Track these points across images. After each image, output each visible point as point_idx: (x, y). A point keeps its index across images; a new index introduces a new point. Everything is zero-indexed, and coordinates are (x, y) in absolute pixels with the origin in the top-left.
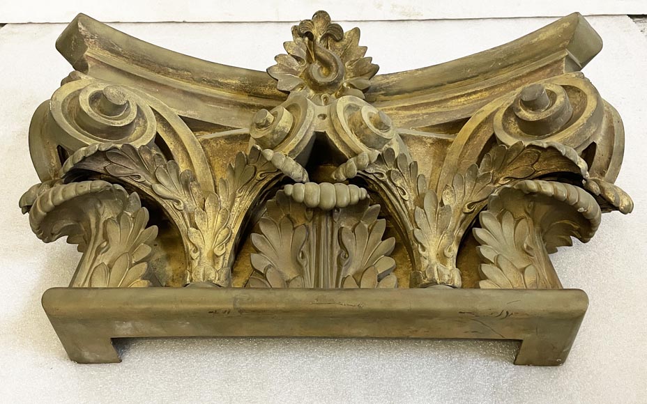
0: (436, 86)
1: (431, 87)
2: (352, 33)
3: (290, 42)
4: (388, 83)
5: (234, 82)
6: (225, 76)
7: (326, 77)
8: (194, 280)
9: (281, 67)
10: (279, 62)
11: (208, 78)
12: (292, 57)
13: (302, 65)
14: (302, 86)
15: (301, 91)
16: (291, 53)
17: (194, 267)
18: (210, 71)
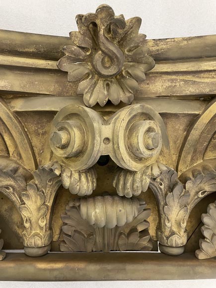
0: (195, 58)
1: (191, 58)
2: (134, 21)
3: (75, 32)
4: (158, 50)
5: (31, 50)
6: (22, 46)
7: (109, 67)
8: (29, 246)
9: (69, 58)
10: (67, 54)
11: (8, 49)
12: (78, 48)
13: (88, 54)
14: (88, 74)
15: (88, 80)
16: (77, 44)
17: (29, 233)
18: (8, 42)
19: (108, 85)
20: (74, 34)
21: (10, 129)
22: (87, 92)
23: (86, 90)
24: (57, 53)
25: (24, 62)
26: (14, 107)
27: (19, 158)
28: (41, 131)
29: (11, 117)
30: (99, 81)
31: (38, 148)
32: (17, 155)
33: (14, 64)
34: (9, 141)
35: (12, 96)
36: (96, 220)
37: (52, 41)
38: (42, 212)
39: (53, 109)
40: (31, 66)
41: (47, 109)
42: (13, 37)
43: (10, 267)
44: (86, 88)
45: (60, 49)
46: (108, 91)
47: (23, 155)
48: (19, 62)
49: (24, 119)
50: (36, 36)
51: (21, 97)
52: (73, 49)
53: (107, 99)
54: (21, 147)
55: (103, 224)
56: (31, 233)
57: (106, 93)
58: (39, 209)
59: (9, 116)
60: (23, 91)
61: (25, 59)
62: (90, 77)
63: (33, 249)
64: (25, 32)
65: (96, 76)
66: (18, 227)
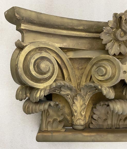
5: (81, 28)
6: (77, 26)
7: (123, 37)
8: (77, 124)
9: (105, 33)
10: (104, 31)
11: (71, 28)
12: (110, 28)
13: (114, 30)
14: (111, 40)
15: (111, 43)
16: (110, 26)
17: (76, 118)
18: (71, 24)
19: (120, 45)
20: (110, 22)
21: (67, 67)
22: (110, 49)
23: (110, 48)
24: (92, 29)
25: (76, 34)
26: (69, 56)
27: (69, 81)
28: (80, 68)
29: (68, 61)
30: (115, 43)
31: (78, 76)
32: (68, 80)
33: (71, 35)
34: (65, 73)
35: (66, 50)
36: (118, 110)
37: (91, 23)
38: (83, 107)
39: (90, 57)
40: (79, 36)
41: (87, 57)
42: (74, 22)
43: (70, 135)
44: (110, 47)
45: (94, 27)
46: (120, 48)
47: (72, 79)
48: (74, 34)
49: (72, 62)
50: (84, 21)
51: (71, 51)
52: (108, 29)
53: (119, 52)
54: (71, 76)
55: (120, 113)
56: (77, 118)
57: (119, 49)
58: (81, 106)
59: (67, 60)
60: (74, 48)
61: (76, 32)
62: (112, 42)
63: (79, 126)
64: (79, 19)
65: (115, 41)
66: (68, 116)
